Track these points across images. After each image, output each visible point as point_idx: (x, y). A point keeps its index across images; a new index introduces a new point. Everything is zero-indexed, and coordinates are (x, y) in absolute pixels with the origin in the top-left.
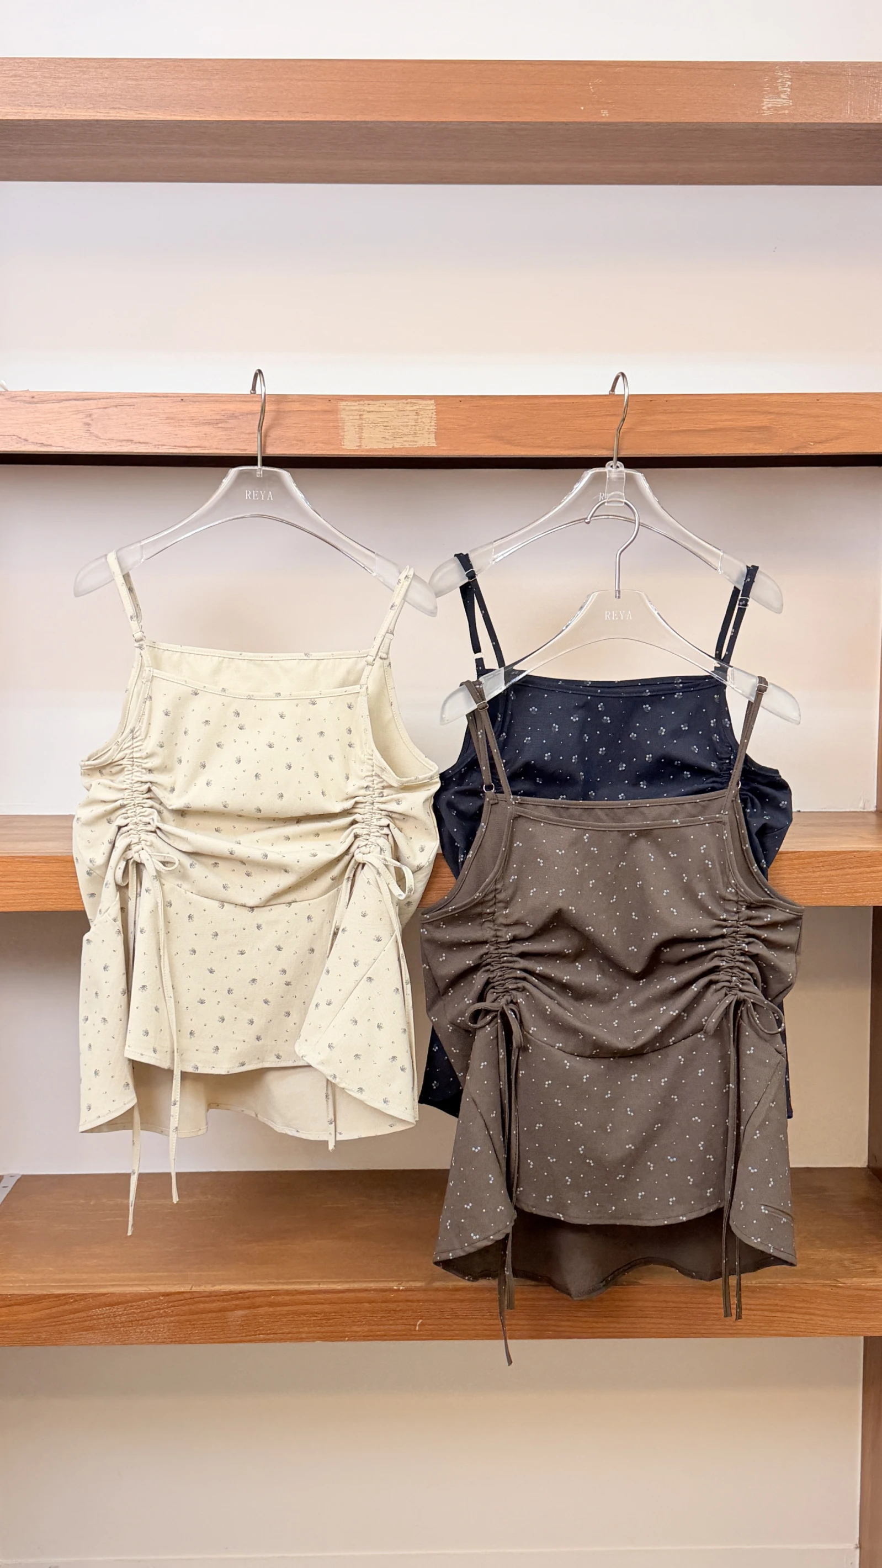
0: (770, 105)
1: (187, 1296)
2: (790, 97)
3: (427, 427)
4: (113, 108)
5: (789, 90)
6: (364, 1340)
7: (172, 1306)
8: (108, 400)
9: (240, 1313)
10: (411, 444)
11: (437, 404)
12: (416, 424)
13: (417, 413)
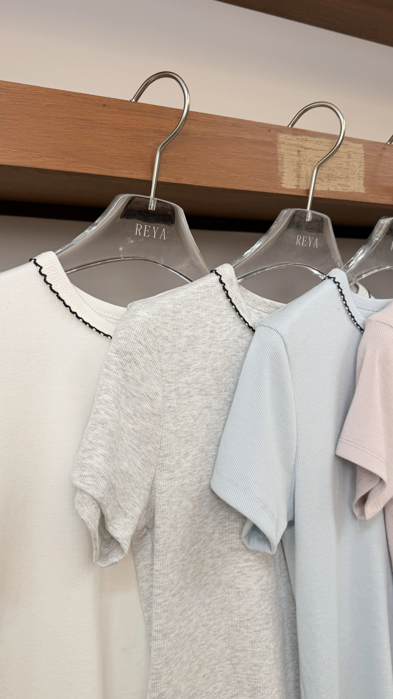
3: (357, 172)
10: (344, 188)
11: (365, 149)
12: (348, 167)
13: (349, 156)
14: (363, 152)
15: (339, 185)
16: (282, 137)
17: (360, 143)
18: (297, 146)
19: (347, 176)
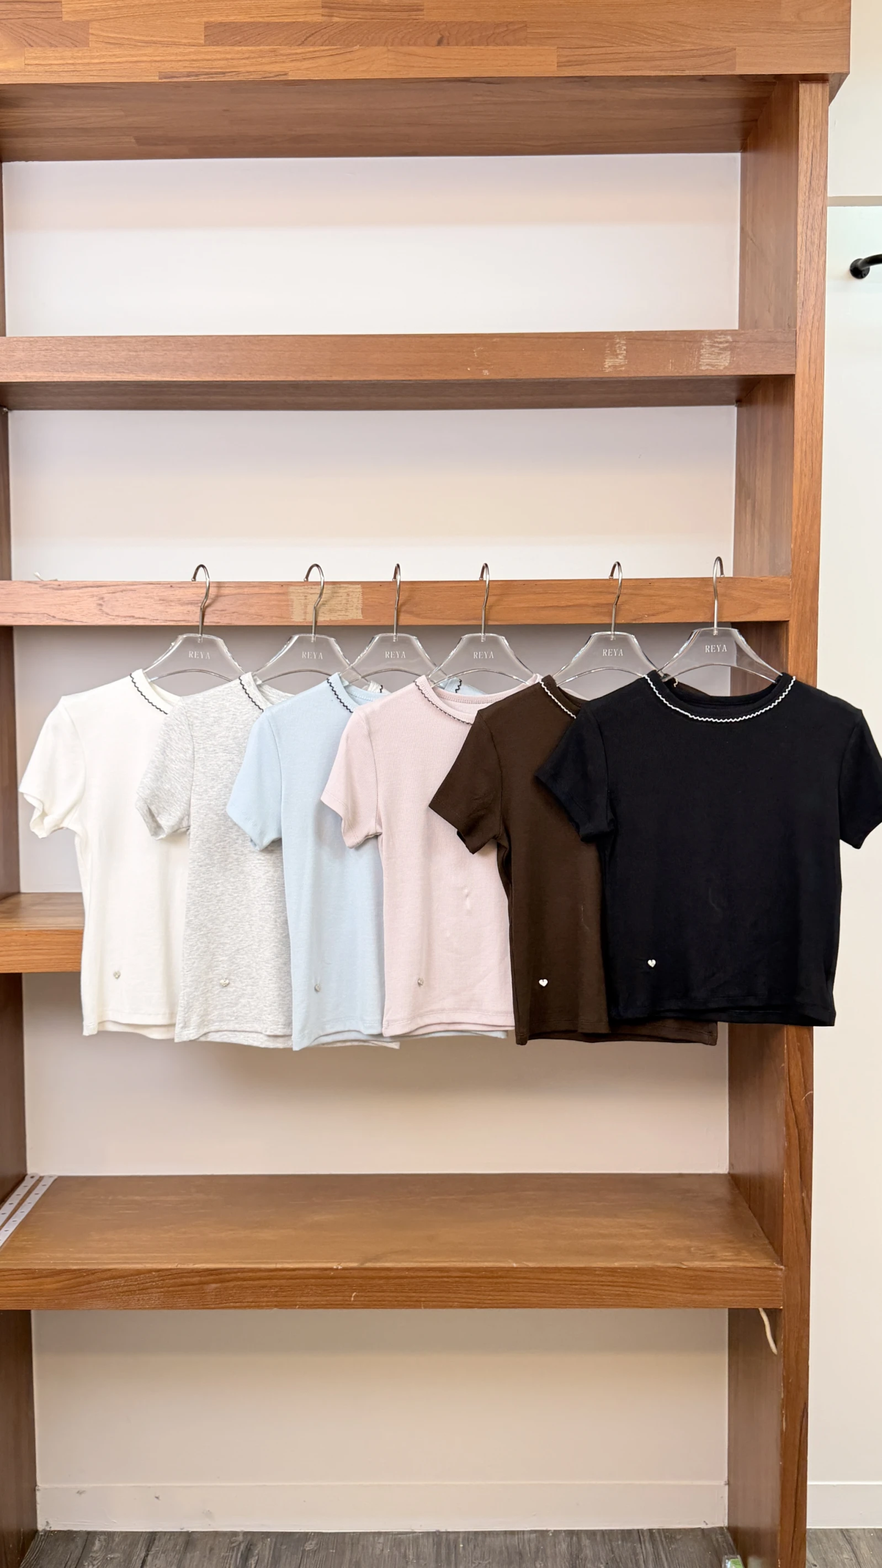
0: (610, 364)
1: (174, 1272)
2: (626, 358)
3: (355, 605)
4: (120, 372)
5: (625, 352)
6: (311, 1308)
7: (161, 1280)
8: (116, 587)
9: (214, 1286)
10: (345, 617)
11: (363, 588)
12: (348, 602)
13: (348, 595)
14: (361, 590)
15: (340, 615)
17: (358, 584)
18: (304, 593)
19: (346, 609)
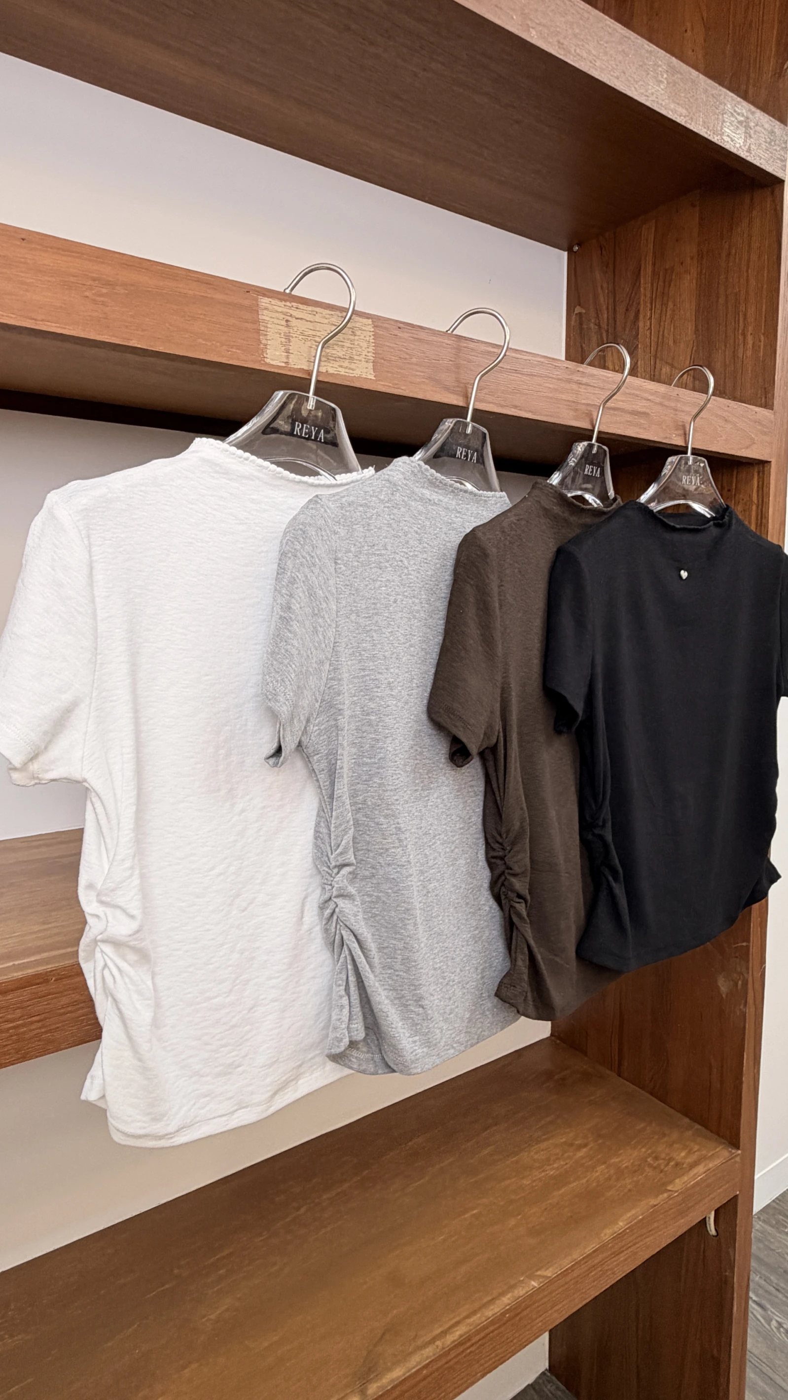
3: (364, 353)
10: (347, 371)
11: (377, 327)
12: (352, 346)
14: (372, 330)
15: (341, 366)
16: (264, 301)
17: (368, 318)
18: (285, 314)
19: (350, 357)
